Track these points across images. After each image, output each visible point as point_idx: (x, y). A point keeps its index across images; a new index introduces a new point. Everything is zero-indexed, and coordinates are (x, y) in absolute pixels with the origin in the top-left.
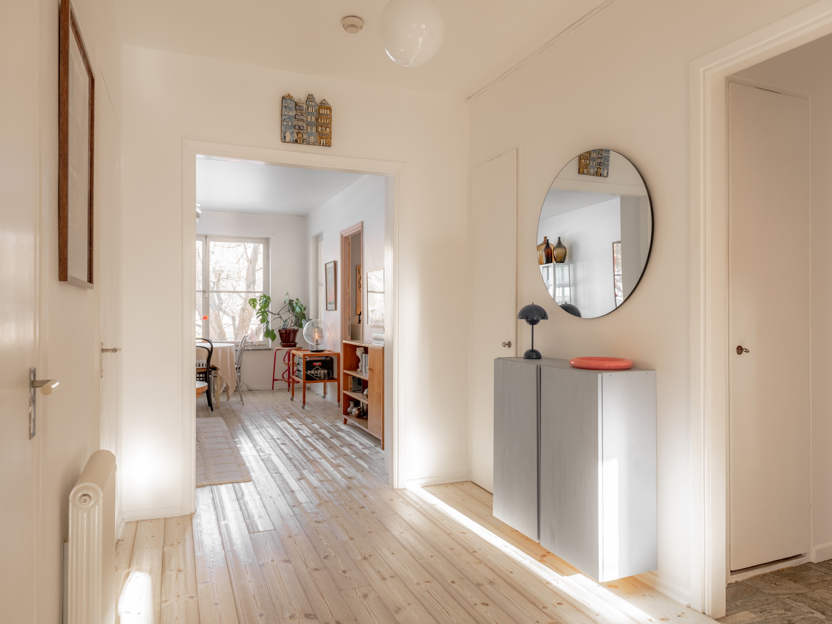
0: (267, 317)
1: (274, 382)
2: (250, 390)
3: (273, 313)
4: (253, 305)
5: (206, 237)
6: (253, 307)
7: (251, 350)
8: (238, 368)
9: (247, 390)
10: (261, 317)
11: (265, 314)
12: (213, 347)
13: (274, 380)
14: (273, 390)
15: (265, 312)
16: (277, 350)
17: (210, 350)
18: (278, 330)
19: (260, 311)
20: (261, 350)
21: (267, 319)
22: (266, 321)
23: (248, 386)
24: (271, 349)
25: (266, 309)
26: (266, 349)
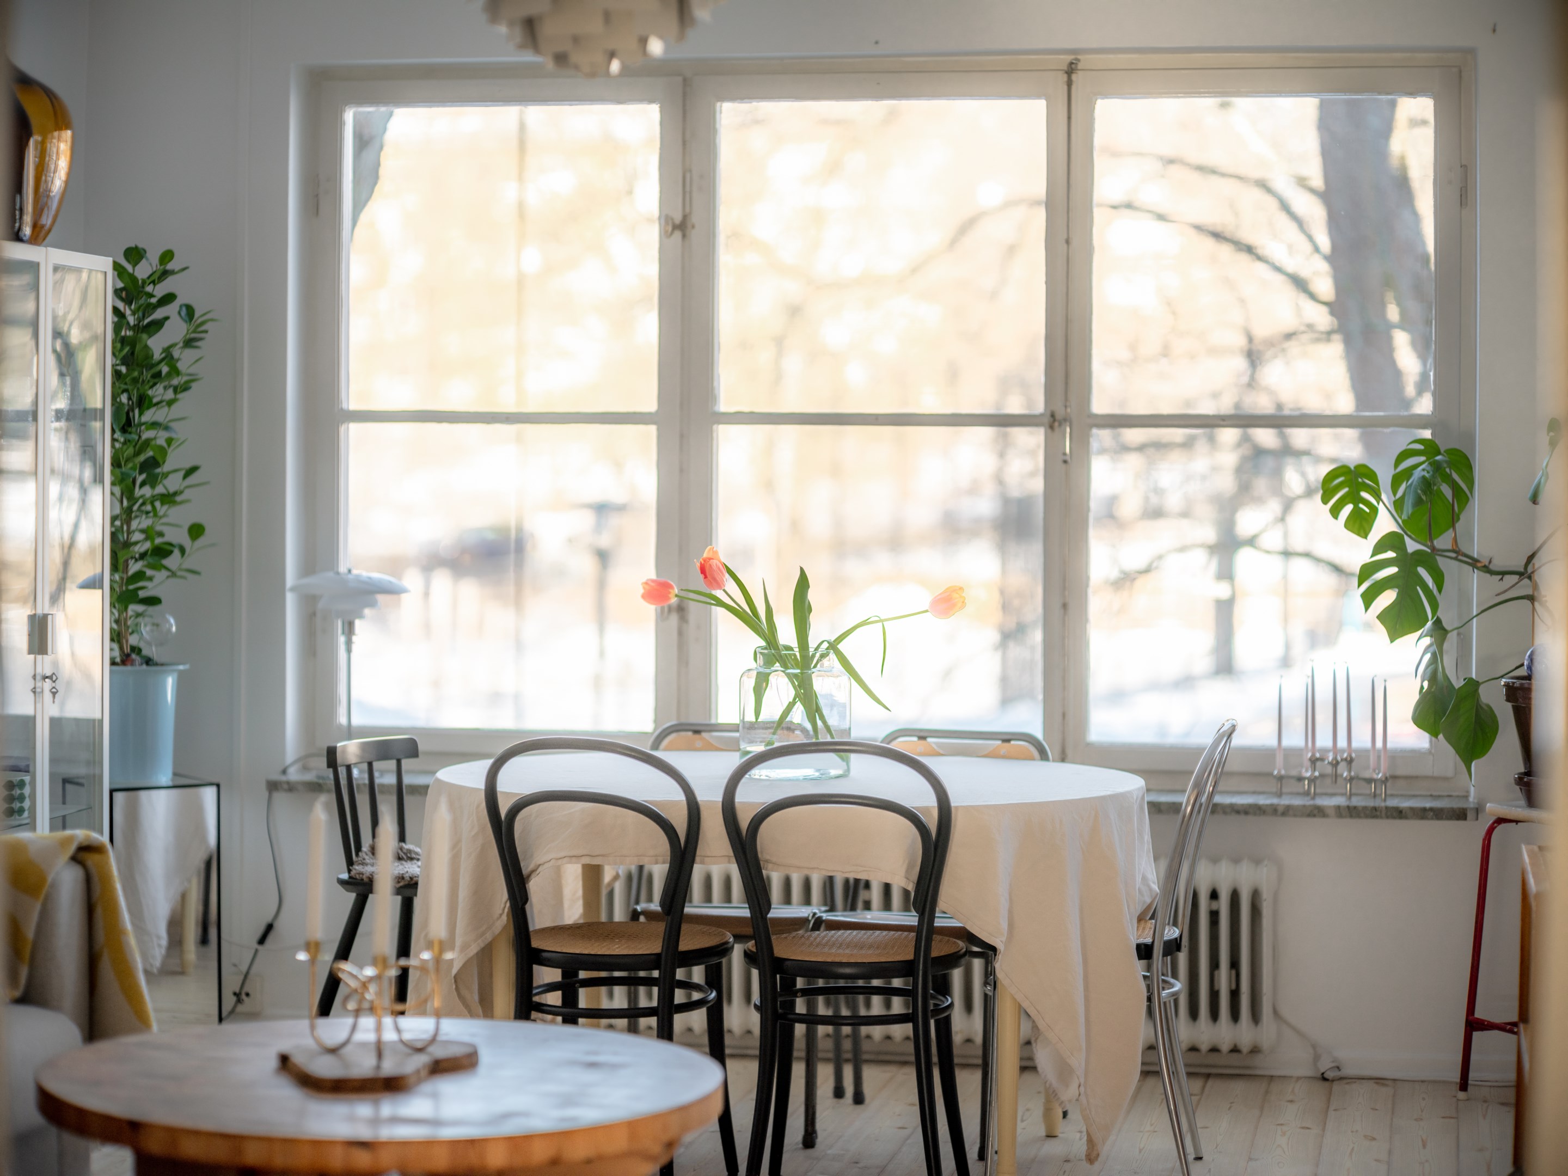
0: (1435, 591)
1: (1476, 1035)
2: (1325, 1079)
3: (1492, 567)
4: (1349, 508)
5: (1071, 70)
6: (1349, 525)
7: (1332, 812)
8: (1158, 951)
9: (1310, 1073)
10: (1388, 598)
11: (1422, 571)
12: (954, 802)
13: (1473, 1025)
14: (1462, 1095)
15: (1427, 559)
16: (1500, 821)
17: (932, 824)
18: (1507, 685)
19: (1390, 554)
20: (1399, 814)
21: (1435, 606)
22: (1429, 624)
23: (1314, 1047)
24: (1470, 815)
25: (1444, 542)
26: (1431, 809)
